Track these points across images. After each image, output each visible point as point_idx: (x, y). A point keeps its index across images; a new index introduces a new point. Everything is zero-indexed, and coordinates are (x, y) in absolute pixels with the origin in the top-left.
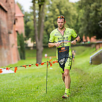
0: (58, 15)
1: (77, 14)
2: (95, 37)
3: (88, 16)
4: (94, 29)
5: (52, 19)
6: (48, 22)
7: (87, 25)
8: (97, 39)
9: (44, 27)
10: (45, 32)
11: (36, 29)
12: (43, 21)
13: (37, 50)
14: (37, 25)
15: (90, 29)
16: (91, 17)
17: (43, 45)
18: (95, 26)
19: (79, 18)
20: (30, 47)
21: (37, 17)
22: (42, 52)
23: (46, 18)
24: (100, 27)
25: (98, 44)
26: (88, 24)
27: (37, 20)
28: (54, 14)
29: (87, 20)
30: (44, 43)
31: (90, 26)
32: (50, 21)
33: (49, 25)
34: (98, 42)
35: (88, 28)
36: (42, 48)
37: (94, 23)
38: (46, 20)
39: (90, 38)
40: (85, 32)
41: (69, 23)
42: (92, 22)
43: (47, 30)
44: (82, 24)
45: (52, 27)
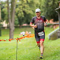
0: (25, 4)
1: (39, 3)
3: (47, 4)
4: (52, 14)
5: (21, 7)
6: (18, 9)
7: (47, 11)
8: (54, 21)
9: (15, 12)
10: (15, 16)
11: (9, 14)
12: (15, 8)
13: (10, 29)
14: (10, 11)
15: (49, 14)
16: (49, 5)
18: (52, 11)
19: (41, 6)
20: (5, 27)
21: (10, 5)
22: (14, 31)
23: (17, 5)
25: (55, 25)
27: (10, 7)
28: (22, 3)
29: (47, 8)
30: (15, 24)
31: (49, 12)
32: (20, 8)
33: (19, 11)
34: (55, 23)
35: (47, 13)
36: (14, 28)
37: (52, 10)
38: (16, 8)
39: (49, 21)
41: (34, 10)
43: (17, 15)
44: (43, 10)
45: (21, 12)
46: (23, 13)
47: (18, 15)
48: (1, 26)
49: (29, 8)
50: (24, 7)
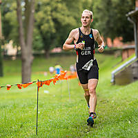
2: (121, 38)
3: (109, 3)
4: (119, 24)
5: (49, 8)
6: (41, 14)
7: (107, 19)
8: (124, 41)
9: (35, 21)
10: (35, 30)
11: (21, 25)
12: (33, 11)
13: (23, 61)
14: (23, 18)
15: (112, 25)
16: (114, 5)
17: (33, 52)
18: (120, 19)
19: (94, 7)
20: (12, 56)
21: (23, 4)
22: (32, 64)
23: (39, 6)
24: (129, 21)
25: (126, 50)
26: (110, 17)
27: (23, 9)
29: (108, 10)
30: (35, 48)
31: (112, 20)
32: (45, 12)
33: (43, 19)
34: (127, 46)
36: (32, 58)
37: (119, 15)
39: (112, 41)
40: (104, 30)
42: (116, 14)
43: (39, 27)
44: (98, 16)
45: (48, 21)
46: (52, 24)
47: (42, 27)
48: (2, 54)
49: (67, 12)
50: (55, 9)
